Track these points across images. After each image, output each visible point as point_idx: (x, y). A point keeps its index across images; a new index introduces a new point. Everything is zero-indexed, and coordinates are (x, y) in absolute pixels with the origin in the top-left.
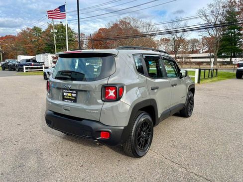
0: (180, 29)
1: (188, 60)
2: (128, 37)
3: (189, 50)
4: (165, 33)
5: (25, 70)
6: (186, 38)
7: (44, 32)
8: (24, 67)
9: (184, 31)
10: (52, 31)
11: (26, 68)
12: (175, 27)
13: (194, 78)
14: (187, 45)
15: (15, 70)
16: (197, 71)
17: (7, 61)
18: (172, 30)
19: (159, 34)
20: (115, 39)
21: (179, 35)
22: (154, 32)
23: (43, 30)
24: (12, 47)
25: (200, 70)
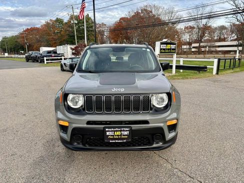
0: (205, 15)
1: (213, 49)
2: (149, 26)
3: (216, 38)
4: (189, 20)
5: (46, 62)
6: (213, 25)
7: (66, 23)
8: (45, 58)
9: (210, 17)
10: (72, 22)
11: (47, 60)
12: (200, 13)
13: (212, 69)
14: (214, 33)
15: (37, 61)
16: (216, 61)
17: (31, 52)
18: (196, 17)
19: (183, 21)
20: (136, 28)
21: (204, 21)
22: (177, 20)
23: (65, 21)
24: (37, 39)
25: (219, 60)
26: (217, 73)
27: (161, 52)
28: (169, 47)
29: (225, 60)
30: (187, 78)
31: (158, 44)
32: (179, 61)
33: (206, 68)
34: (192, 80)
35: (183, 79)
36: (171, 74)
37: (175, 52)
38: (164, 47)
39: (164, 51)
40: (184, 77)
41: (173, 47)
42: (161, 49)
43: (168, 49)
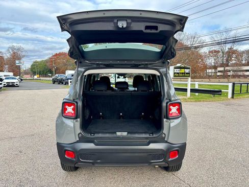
0: (229, 40)
1: (241, 73)
4: (212, 45)
5: (69, 84)
8: (69, 81)
11: (71, 82)
12: (223, 38)
15: (63, 83)
16: (230, 85)
17: (57, 75)
18: (220, 41)
19: (206, 45)
22: (199, 45)
24: (64, 63)
25: (234, 84)
26: (233, 97)
27: (175, 76)
28: (182, 71)
29: (241, 84)
30: (200, 101)
31: (172, 68)
32: (195, 85)
33: (221, 91)
34: (205, 103)
35: (196, 101)
36: (185, 97)
37: (189, 76)
38: (177, 71)
39: (177, 75)
40: (198, 100)
41: (187, 71)
42: (175, 73)
43: (182, 73)
